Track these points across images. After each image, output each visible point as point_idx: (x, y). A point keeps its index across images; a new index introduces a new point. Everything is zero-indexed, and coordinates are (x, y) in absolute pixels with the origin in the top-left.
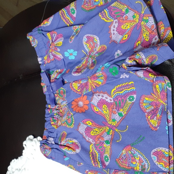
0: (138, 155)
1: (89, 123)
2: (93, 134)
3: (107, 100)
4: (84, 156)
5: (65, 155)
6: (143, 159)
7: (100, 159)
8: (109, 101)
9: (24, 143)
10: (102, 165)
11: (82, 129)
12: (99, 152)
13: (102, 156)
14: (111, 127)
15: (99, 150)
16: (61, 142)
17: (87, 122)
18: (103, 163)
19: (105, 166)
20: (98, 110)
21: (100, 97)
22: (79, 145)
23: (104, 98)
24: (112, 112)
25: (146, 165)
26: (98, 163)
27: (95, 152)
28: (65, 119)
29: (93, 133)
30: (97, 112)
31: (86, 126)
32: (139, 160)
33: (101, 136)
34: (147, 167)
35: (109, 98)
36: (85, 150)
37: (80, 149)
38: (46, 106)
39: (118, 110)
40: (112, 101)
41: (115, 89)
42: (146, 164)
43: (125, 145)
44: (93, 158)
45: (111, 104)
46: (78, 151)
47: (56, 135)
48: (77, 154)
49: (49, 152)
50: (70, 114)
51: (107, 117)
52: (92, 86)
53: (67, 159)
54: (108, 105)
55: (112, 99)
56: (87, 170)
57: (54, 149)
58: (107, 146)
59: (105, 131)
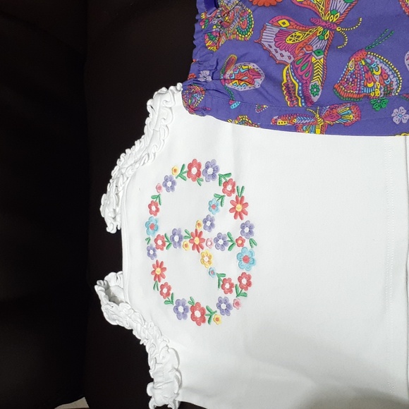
0: (379, 65)
1: (284, 23)
2: (291, 42)
4: (270, 88)
5: (230, 96)
6: (388, 71)
7: (303, 93)
9: (149, 103)
10: (306, 103)
11: (268, 37)
12: (300, 79)
13: (307, 87)
14: (329, 26)
15: (301, 76)
16: (225, 74)
17: (280, 22)
18: (307, 99)
19: (312, 102)
22: (262, 72)
25: (395, 83)
26: (297, 100)
27: (292, 83)
28: (233, 27)
29: (290, 40)
30: (301, 3)
31: (276, 30)
32: (381, 75)
33: (307, 44)
34: (395, 87)
36: (273, 80)
37: (263, 78)
38: (197, 18)
42: (394, 80)
43: (352, 51)
44: (289, 92)
46: (258, 82)
47: (215, 63)
48: (256, 90)
49: (200, 99)
50: (245, 11)
51: (320, 7)
53: (235, 105)
57: (211, 92)
58: (318, 60)
59: (315, 34)
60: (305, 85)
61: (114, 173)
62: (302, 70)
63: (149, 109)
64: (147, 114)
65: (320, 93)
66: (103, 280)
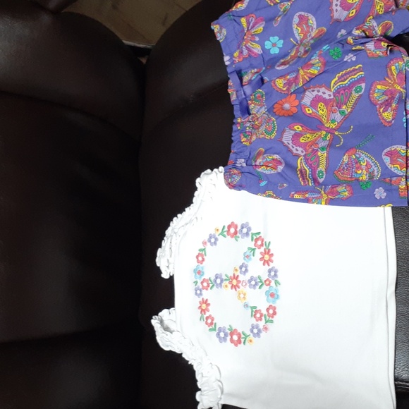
0: (365, 158)
1: (298, 128)
2: (303, 141)
3: (324, 96)
4: (289, 173)
5: (259, 177)
6: (371, 163)
7: (312, 175)
8: (328, 97)
9: (198, 180)
10: (314, 183)
11: (287, 138)
12: (310, 166)
13: (315, 172)
14: (329, 131)
15: (311, 165)
16: (256, 162)
17: (296, 127)
18: (315, 180)
19: (318, 183)
20: (311, 112)
21: (315, 93)
22: (282, 161)
23: (320, 94)
24: (330, 111)
25: (376, 171)
26: (308, 181)
27: (305, 169)
28: (262, 129)
29: (303, 139)
30: (310, 114)
31: (293, 132)
32: (366, 165)
33: (314, 143)
34: (376, 174)
35: (328, 92)
36: (291, 167)
37: (283, 165)
38: (234, 121)
39: (340, 108)
40: (332, 97)
41: (337, 79)
42: (375, 169)
43: (347, 149)
44: (302, 176)
45: (330, 100)
46: (280, 168)
47: (248, 154)
48: (279, 173)
49: (237, 179)
50: (271, 119)
51: (323, 118)
52: (303, 78)
53: (263, 184)
54: (326, 102)
55: (331, 93)
56: (293, 193)
57: (246, 174)
58: (323, 155)
59: (320, 136)
60: (313, 170)
61: (168, 232)
62: (312, 160)
63: (197, 185)
64: (196, 189)
65: (324, 177)
66: (157, 315)
